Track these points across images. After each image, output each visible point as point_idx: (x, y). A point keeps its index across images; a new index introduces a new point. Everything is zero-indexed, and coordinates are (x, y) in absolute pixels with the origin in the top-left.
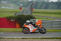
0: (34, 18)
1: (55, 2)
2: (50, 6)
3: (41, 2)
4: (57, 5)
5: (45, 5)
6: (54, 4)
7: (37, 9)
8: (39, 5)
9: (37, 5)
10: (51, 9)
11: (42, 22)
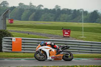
0: (10, 35)
1: (51, 10)
2: (43, 15)
3: (27, 9)
4: (54, 15)
5: (34, 14)
6: (50, 13)
7: (21, 20)
8: (24, 14)
9: (22, 14)
10: (45, 20)
11: (23, 41)
